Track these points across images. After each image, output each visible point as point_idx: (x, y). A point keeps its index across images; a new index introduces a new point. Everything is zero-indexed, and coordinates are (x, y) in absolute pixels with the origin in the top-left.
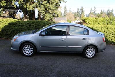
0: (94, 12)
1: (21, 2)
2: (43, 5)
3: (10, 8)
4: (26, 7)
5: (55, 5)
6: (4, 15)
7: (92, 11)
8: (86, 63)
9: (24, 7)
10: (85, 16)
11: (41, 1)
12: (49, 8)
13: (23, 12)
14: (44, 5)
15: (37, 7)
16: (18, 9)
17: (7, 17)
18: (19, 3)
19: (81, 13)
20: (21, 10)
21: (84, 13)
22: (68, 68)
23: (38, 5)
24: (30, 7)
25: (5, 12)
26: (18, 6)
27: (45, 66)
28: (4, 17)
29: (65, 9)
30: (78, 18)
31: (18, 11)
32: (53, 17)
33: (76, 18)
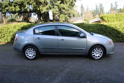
0: (115, 7)
1: (33, 5)
2: (56, 5)
3: (24, 12)
4: (40, 10)
5: (70, 4)
6: (19, 20)
7: (113, 7)
8: (99, 63)
9: (37, 9)
10: (105, 13)
11: (54, 2)
12: (63, 8)
13: (37, 15)
14: (58, 6)
15: (50, 8)
16: (32, 12)
17: (21, 22)
18: (32, 6)
19: (100, 11)
20: (35, 13)
21: (103, 10)
22: (79, 68)
23: (52, 6)
24: (44, 9)
25: (20, 17)
26: (32, 9)
27: (56, 67)
28: (19, 22)
29: (82, 7)
30: (97, 16)
31: (32, 14)
32: (68, 18)
33: (95, 16)
